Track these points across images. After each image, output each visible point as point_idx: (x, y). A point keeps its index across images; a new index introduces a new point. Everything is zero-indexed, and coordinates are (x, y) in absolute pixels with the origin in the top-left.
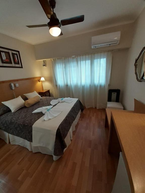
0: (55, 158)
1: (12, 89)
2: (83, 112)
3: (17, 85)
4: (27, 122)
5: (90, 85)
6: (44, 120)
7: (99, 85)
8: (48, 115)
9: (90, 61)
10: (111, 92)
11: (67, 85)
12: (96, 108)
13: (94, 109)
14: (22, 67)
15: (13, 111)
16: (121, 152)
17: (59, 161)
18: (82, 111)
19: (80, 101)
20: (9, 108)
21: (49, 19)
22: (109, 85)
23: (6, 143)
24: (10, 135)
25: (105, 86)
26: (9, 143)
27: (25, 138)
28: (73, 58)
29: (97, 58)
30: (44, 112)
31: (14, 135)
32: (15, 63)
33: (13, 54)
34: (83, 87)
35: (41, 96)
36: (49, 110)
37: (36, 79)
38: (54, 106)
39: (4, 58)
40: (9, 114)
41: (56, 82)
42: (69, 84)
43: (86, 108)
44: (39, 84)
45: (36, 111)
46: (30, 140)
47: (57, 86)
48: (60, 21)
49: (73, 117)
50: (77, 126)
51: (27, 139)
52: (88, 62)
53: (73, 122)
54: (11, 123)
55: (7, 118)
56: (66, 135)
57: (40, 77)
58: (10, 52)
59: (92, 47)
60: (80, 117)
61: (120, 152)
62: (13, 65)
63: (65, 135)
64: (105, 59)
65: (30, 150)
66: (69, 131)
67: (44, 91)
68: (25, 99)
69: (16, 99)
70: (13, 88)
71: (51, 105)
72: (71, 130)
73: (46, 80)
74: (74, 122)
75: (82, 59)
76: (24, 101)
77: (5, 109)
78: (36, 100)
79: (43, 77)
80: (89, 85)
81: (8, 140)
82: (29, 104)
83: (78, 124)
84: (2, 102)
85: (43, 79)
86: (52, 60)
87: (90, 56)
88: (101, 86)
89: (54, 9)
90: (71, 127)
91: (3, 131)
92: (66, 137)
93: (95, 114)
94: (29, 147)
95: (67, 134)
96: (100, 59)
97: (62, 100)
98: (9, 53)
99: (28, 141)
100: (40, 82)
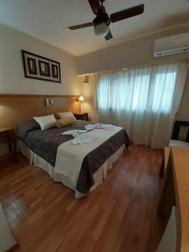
0: (78, 194)
1: (46, 105)
2: (128, 148)
3: (52, 102)
4: (53, 142)
5: (145, 112)
6: (72, 144)
7: (159, 113)
8: (78, 139)
9: (149, 76)
10: (178, 125)
11: (111, 109)
12: (149, 146)
13: (146, 148)
14: (60, 82)
15: (42, 129)
16: (176, 206)
17: (82, 200)
18: (127, 145)
19: (125, 132)
20: (39, 125)
21: (95, 14)
22: (177, 114)
23: (30, 163)
24: (35, 155)
25: (169, 115)
26: (33, 164)
27: (48, 161)
28: (124, 72)
29: (161, 72)
30: (74, 136)
31: (38, 155)
32: (54, 76)
33: (53, 66)
34: (134, 113)
35: (77, 119)
36: (81, 133)
37: (74, 98)
38: (88, 131)
39: (43, 69)
40: (38, 131)
41: (97, 103)
42: (114, 107)
43: (135, 143)
44: (76, 104)
45: (66, 133)
46: (53, 164)
47: (97, 108)
48: (109, 17)
49: (112, 150)
50: (114, 164)
51: (50, 163)
52: (146, 78)
53: (109, 156)
54: (38, 140)
55: (35, 135)
56: (97, 169)
57: (79, 96)
58: (50, 63)
59: (155, 55)
60: (122, 154)
61: (173, 206)
62: (51, 78)
63: (95, 170)
64: (175, 73)
65: (51, 177)
66: (101, 165)
67: (81, 114)
68: (58, 118)
69: (48, 116)
70: (48, 105)
71: (85, 129)
72: (105, 166)
73: (86, 100)
74: (112, 156)
75: (137, 73)
76: (55, 120)
77: (35, 125)
78: (69, 121)
79: (82, 96)
80: (143, 112)
81: (32, 159)
82: (60, 124)
83: (117, 162)
84: (34, 118)
85: (81, 98)
86: (96, 75)
87: (150, 69)
88: (162, 114)
89: (103, 3)
90: (106, 161)
91: (29, 149)
92: (96, 173)
93: (146, 155)
94: (50, 173)
95: (99, 168)
96: (166, 72)
97: (100, 125)
98: (48, 64)
99: (51, 165)
100: (79, 102)
